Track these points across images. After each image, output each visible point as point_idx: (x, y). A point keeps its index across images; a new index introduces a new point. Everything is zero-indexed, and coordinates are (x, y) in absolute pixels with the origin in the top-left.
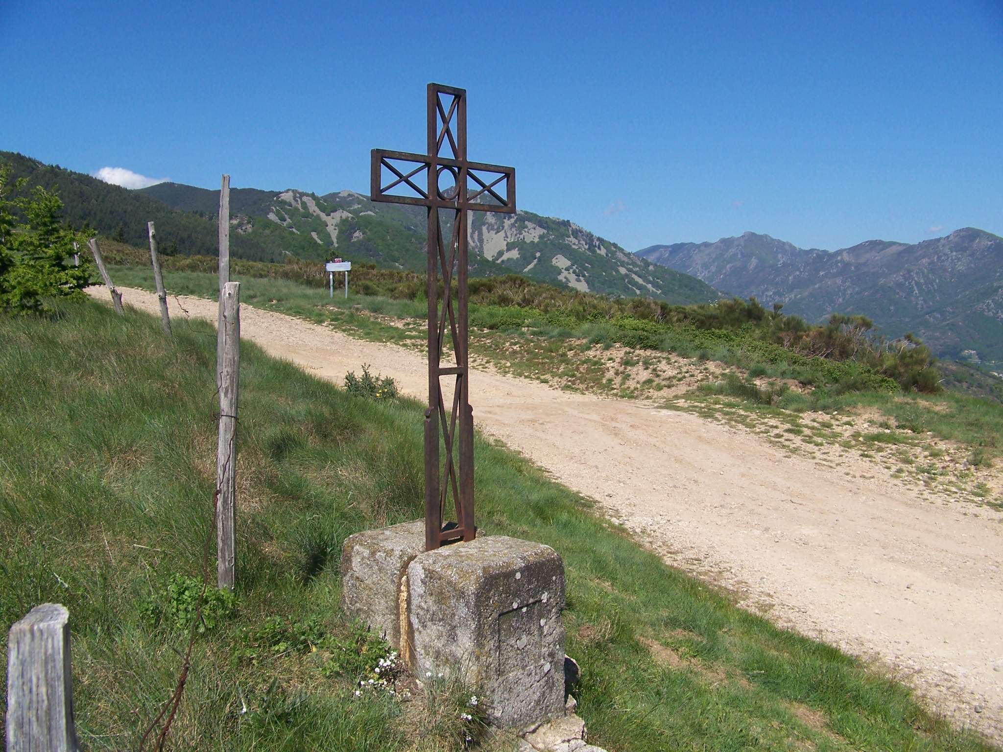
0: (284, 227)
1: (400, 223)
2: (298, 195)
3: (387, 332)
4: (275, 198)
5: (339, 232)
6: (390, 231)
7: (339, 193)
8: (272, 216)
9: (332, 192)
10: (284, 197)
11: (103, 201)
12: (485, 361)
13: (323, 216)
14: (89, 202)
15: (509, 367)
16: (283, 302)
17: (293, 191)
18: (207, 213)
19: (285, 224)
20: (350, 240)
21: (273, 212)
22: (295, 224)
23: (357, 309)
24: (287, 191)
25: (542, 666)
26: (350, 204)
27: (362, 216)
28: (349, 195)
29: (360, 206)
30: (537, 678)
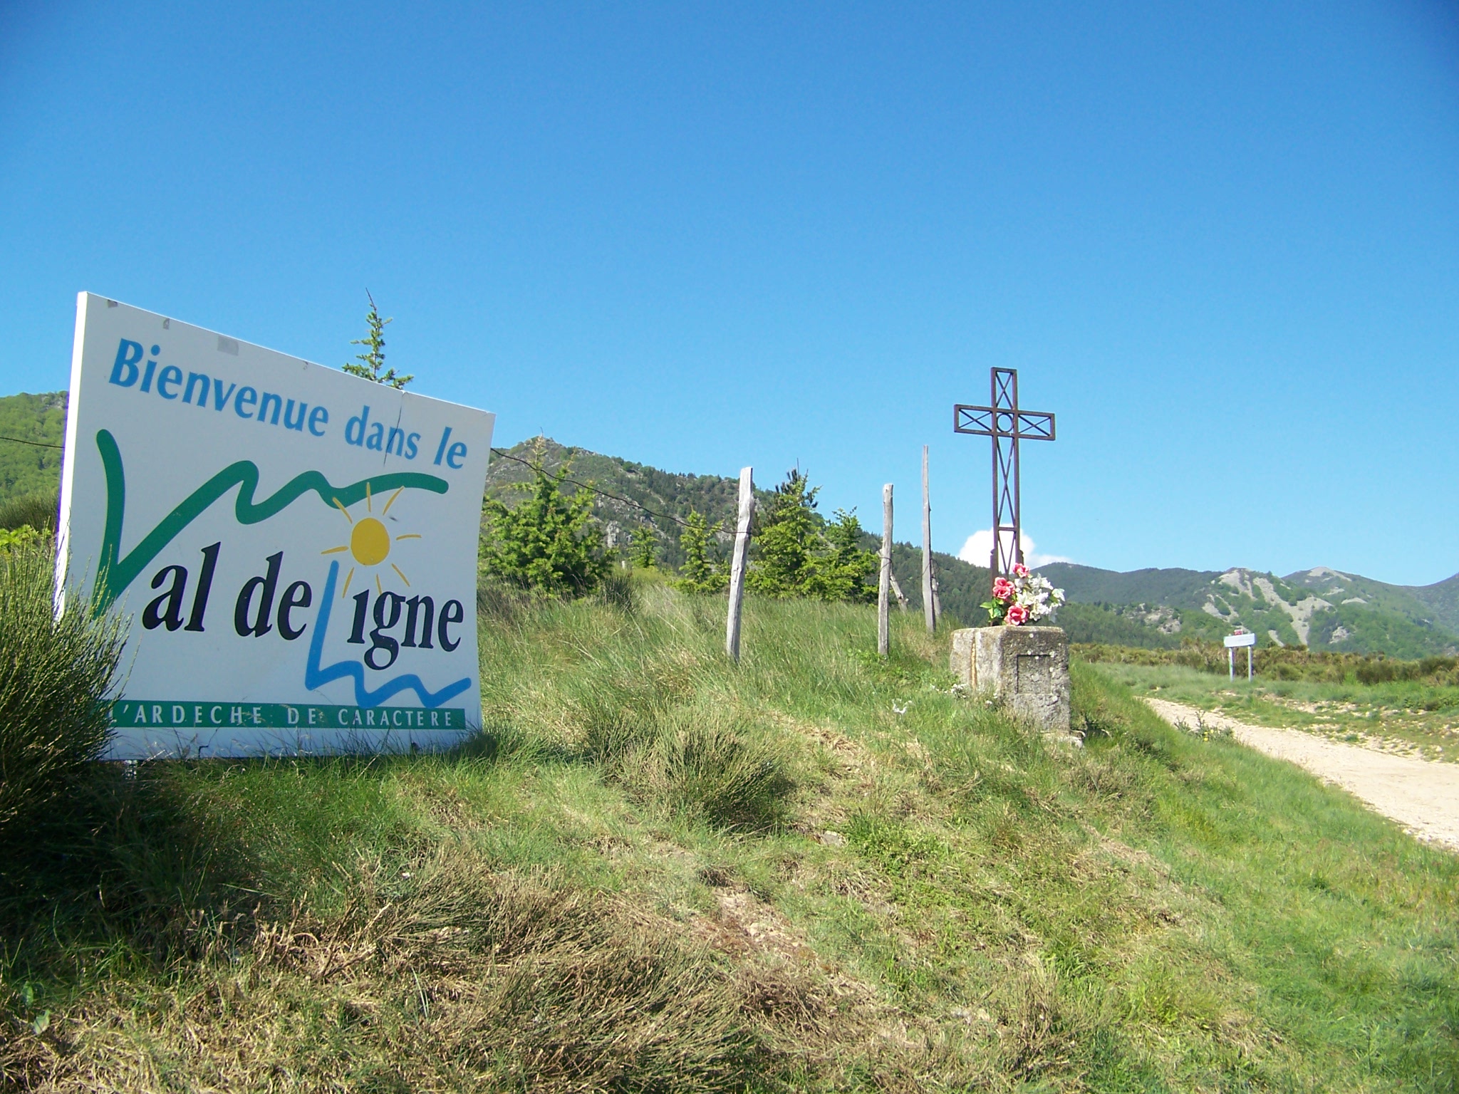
0: (1227, 624)
1: (1406, 614)
2: (1247, 576)
3: (1290, 717)
4: (1213, 582)
5: (1311, 630)
6: (1390, 626)
7: (1309, 571)
8: (1209, 608)
9: (1298, 570)
10: (1226, 579)
11: (969, 590)
12: (1409, 746)
13: (1285, 606)
14: (950, 592)
15: (1438, 753)
16: (1168, 689)
17: (1239, 570)
18: (1115, 605)
19: (1229, 619)
20: (1328, 642)
21: (1210, 601)
22: (1243, 620)
23: (1260, 693)
24: (1231, 571)
25: (1051, 697)
26: (1325, 588)
27: (1344, 605)
28: (1324, 574)
29: (1342, 590)
30: (1047, 703)
